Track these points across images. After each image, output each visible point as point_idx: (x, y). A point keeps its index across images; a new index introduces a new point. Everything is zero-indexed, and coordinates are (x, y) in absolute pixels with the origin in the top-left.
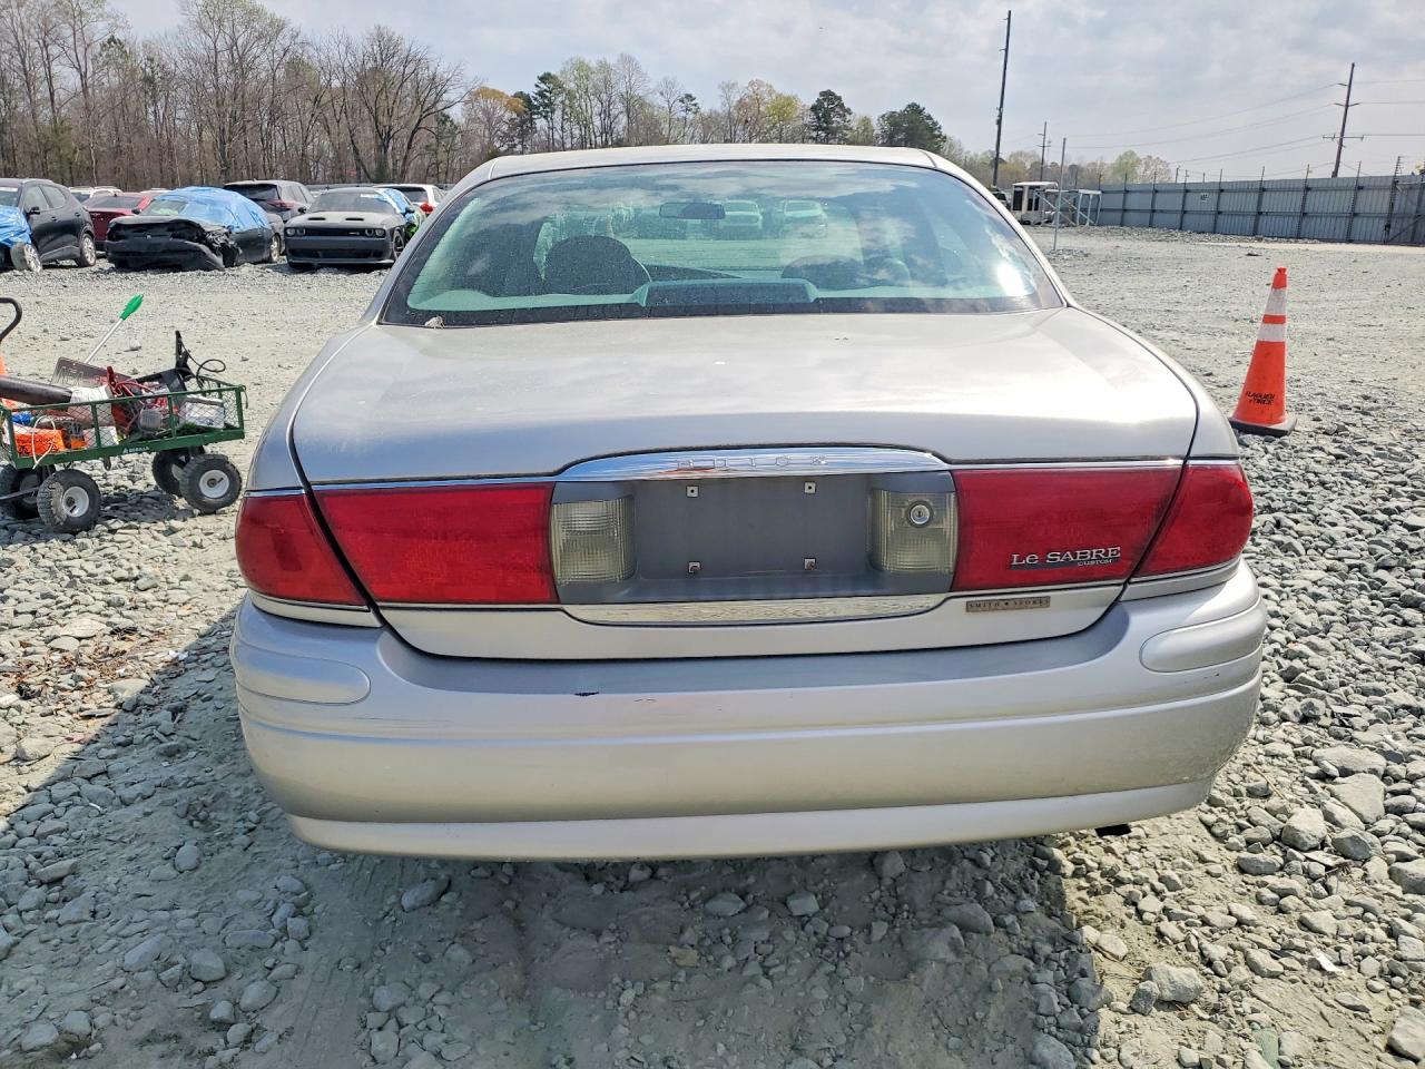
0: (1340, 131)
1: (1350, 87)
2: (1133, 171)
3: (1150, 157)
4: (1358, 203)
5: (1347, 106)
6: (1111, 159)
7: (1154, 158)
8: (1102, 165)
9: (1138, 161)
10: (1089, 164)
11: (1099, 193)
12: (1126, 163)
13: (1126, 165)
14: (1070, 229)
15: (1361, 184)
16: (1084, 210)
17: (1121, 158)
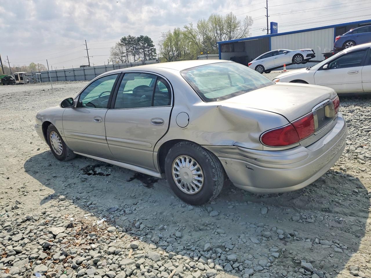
0: (87, 55)
1: (86, 45)
2: (35, 68)
3: (39, 64)
4: (96, 71)
5: (87, 50)
6: (28, 65)
7: (40, 64)
8: (26, 67)
9: (36, 65)
10: (22, 67)
11: (40, 74)
12: (32, 66)
13: (33, 66)
14: (37, 84)
15: (95, 68)
16: (38, 79)
17: (30, 65)
